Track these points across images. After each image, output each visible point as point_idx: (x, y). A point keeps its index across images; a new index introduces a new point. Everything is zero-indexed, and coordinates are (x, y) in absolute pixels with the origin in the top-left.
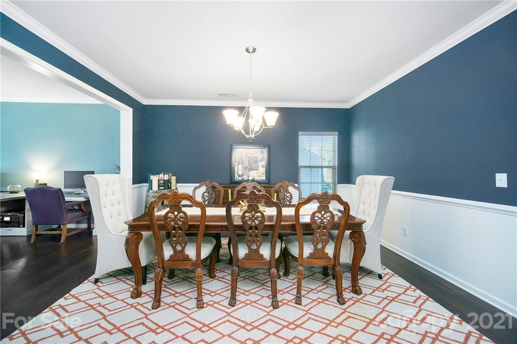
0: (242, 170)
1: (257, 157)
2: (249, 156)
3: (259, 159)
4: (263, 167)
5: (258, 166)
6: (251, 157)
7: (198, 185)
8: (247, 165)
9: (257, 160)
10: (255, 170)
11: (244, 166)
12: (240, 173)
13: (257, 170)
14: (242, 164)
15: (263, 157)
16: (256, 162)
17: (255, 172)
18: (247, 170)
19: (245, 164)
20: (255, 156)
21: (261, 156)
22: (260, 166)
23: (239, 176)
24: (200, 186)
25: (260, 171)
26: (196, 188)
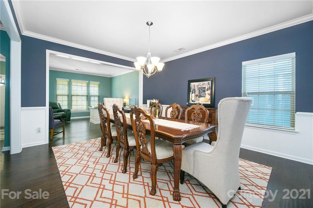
0: (194, 97)
1: (205, 88)
2: (200, 87)
3: (206, 89)
4: (209, 95)
5: (206, 94)
6: (201, 88)
7: (169, 106)
8: (198, 94)
9: (205, 90)
10: (203, 97)
11: (196, 94)
12: (193, 99)
13: (205, 97)
14: (195, 93)
15: (209, 87)
16: (204, 91)
17: (203, 98)
18: (198, 97)
19: (196, 93)
20: (203, 87)
21: (208, 86)
22: (207, 94)
23: (193, 101)
24: (170, 107)
25: (207, 98)
26: (168, 108)
